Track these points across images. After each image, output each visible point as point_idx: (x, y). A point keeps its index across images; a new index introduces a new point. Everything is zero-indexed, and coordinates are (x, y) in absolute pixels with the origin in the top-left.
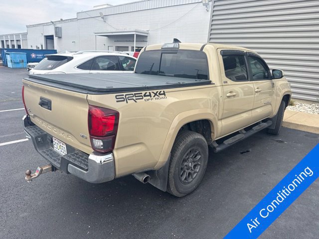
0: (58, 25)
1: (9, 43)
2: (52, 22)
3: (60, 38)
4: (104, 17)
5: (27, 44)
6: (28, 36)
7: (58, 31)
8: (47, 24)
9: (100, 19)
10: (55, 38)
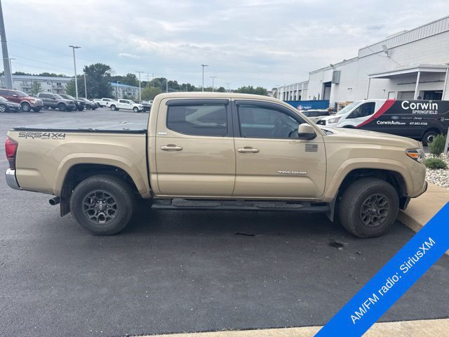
0: (338, 69)
1: (297, 94)
2: (332, 66)
3: (337, 84)
4: (388, 52)
5: (306, 95)
6: (309, 86)
7: (336, 75)
8: (327, 69)
9: (384, 54)
10: (333, 85)
